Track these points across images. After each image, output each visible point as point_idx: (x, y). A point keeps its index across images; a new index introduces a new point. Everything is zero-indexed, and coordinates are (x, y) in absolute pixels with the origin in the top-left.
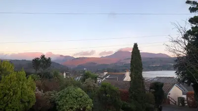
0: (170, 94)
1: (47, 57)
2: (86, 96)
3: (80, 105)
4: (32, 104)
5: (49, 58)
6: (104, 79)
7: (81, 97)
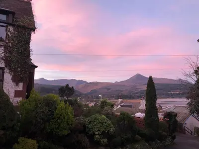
0: (186, 124)
1: (70, 86)
2: (109, 122)
3: (105, 129)
4: (73, 126)
5: (72, 87)
6: (119, 106)
7: (106, 123)
